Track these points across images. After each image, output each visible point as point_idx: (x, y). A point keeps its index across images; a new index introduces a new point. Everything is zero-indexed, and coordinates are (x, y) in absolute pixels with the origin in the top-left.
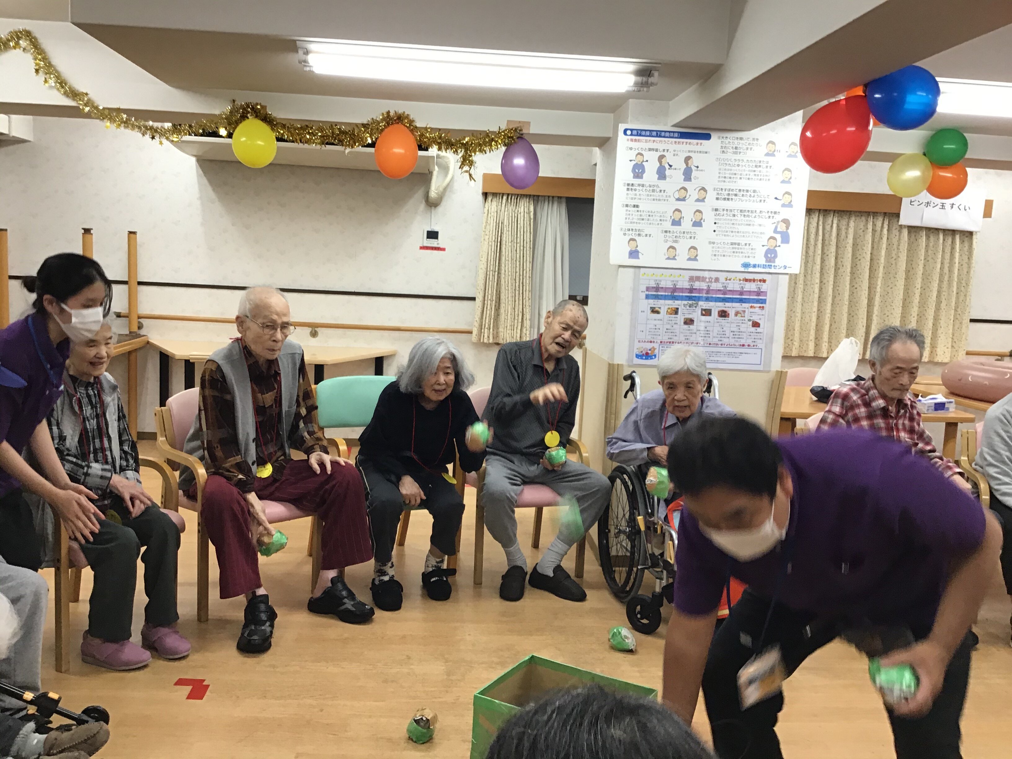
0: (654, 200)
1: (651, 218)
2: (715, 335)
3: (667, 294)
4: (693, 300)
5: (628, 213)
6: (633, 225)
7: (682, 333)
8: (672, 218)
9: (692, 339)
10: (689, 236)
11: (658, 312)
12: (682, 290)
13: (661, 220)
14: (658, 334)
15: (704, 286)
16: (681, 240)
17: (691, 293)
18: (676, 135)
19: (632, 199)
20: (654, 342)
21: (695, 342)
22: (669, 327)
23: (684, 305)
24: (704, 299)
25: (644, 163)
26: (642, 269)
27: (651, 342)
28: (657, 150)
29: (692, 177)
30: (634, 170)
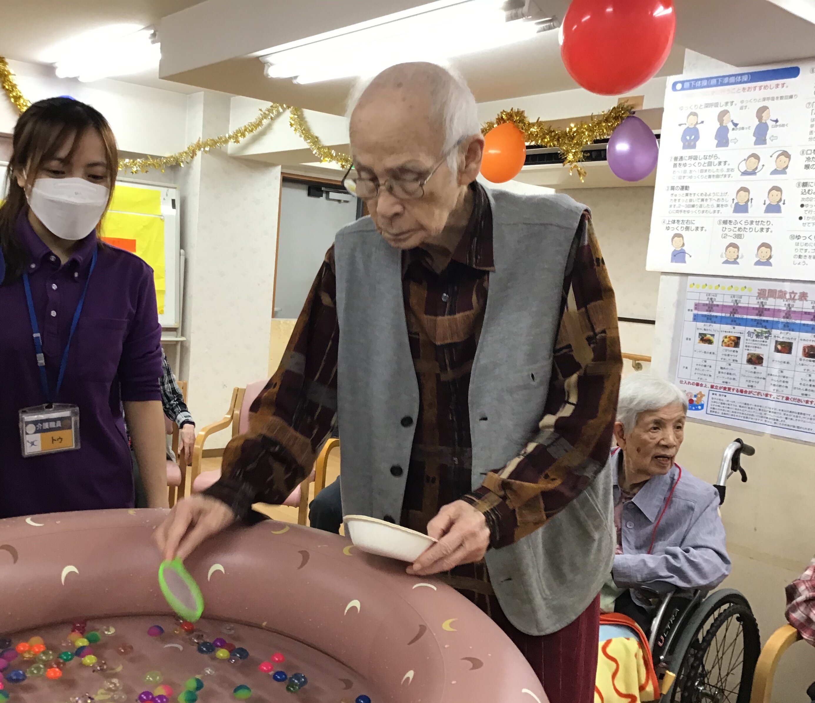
0: (710, 177)
1: (705, 203)
2: (797, 385)
3: (723, 315)
4: (762, 327)
5: (674, 198)
6: (679, 214)
7: (744, 376)
8: (735, 201)
9: (759, 387)
10: (758, 227)
11: (710, 342)
12: (747, 310)
13: (718, 206)
14: (709, 373)
15: (781, 304)
16: (747, 235)
17: (760, 315)
18: (745, 78)
19: (680, 178)
20: (702, 385)
21: (762, 392)
22: (724, 365)
23: (749, 333)
24: (780, 326)
25: (698, 126)
26: (690, 277)
27: (697, 385)
28: (716, 105)
29: (768, 137)
30: (683, 139)
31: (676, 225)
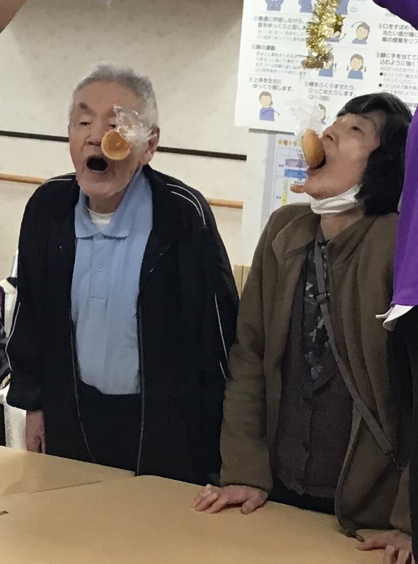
0: (295, 39)
1: (291, 65)
5: (260, 56)
6: (266, 73)
16: (332, 97)
19: (265, 37)
26: (278, 135)
29: (349, 9)
31: (263, 84)
